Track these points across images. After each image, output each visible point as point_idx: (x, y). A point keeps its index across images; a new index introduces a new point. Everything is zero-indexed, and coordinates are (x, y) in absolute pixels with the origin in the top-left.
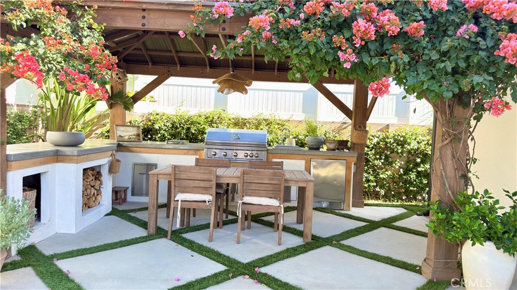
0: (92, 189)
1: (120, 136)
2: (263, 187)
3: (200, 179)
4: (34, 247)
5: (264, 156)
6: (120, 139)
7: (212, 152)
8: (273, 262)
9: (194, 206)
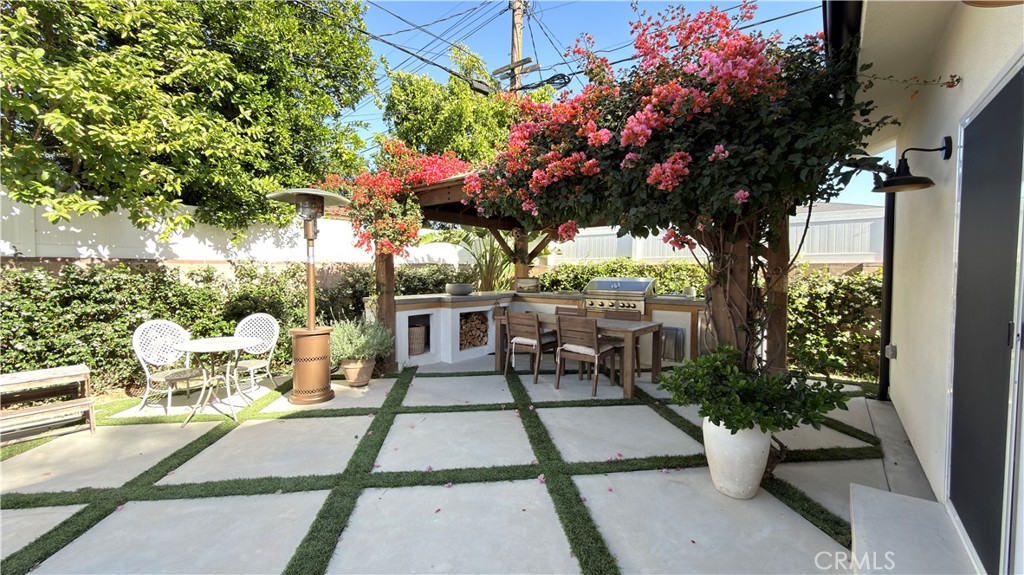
0: (478, 330)
1: (521, 287)
2: (580, 335)
3: (526, 324)
4: (416, 368)
5: (641, 306)
6: (521, 289)
7: (589, 302)
8: (557, 407)
9: (524, 349)
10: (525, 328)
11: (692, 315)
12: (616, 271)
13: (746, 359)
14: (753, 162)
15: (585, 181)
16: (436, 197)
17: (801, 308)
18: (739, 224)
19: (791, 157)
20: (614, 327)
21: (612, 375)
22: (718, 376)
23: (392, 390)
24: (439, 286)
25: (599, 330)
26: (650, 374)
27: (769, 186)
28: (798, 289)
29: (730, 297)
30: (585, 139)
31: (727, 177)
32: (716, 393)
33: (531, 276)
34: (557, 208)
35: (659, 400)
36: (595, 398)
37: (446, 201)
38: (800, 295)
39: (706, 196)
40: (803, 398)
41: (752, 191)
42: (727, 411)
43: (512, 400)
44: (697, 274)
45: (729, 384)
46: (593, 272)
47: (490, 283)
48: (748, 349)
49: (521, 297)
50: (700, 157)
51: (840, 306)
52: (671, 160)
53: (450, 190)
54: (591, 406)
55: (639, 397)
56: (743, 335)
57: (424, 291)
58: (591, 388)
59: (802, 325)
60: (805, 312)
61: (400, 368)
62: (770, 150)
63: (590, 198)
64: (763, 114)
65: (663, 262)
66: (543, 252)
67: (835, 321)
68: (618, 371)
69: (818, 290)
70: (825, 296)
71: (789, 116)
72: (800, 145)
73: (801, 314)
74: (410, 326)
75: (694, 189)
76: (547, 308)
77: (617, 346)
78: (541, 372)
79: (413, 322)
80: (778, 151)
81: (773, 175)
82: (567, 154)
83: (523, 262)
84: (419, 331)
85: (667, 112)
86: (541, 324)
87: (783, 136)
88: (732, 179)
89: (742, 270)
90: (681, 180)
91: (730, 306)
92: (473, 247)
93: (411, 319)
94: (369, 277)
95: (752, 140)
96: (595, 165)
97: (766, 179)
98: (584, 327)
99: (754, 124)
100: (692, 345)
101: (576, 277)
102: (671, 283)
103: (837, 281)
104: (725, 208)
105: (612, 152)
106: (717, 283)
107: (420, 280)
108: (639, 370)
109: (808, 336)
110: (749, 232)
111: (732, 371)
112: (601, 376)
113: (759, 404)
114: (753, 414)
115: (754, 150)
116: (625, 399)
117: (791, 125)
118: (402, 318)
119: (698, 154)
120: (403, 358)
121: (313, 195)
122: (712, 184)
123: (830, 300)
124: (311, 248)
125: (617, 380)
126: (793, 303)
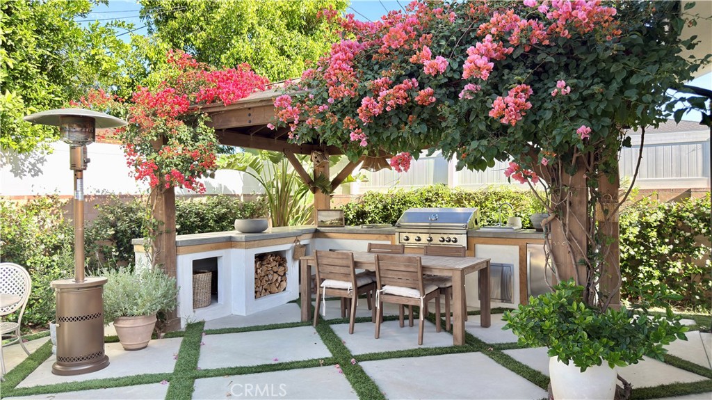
0: (275, 274)
1: (322, 221)
2: (401, 275)
3: (340, 264)
4: (202, 324)
5: (462, 241)
6: (322, 224)
7: (404, 236)
8: (383, 358)
9: (337, 294)
10: (337, 270)
11: (520, 249)
12: (431, 201)
13: (588, 294)
14: (593, 96)
15: (417, 109)
16: (233, 119)
17: (632, 238)
18: (577, 155)
19: (627, 93)
20: (440, 265)
21: (438, 321)
22: (565, 314)
23: (181, 351)
24: (223, 221)
25: (424, 268)
26: (478, 317)
27: (608, 121)
28: (628, 218)
29: (570, 231)
30: (421, 67)
31: (568, 111)
32: (563, 331)
33: (332, 208)
34: (388, 138)
35: (492, 346)
36: (422, 347)
37: (245, 124)
38: (631, 224)
39: (549, 129)
40: (646, 331)
41: (592, 125)
42: (577, 349)
43: (329, 355)
44: (522, 202)
45: (576, 322)
46: (405, 202)
47: (283, 218)
48: (589, 284)
49: (323, 233)
50: (539, 88)
51: (671, 235)
52: (512, 93)
53: (250, 112)
54: (419, 355)
55: (470, 344)
56: (584, 269)
57: (203, 228)
58: (417, 336)
59: (633, 257)
60: (637, 242)
61: (183, 325)
62: (607, 83)
63: (424, 128)
64: (600, 49)
65: (483, 188)
66: (346, 180)
67: (666, 252)
68: (443, 315)
69: (648, 218)
70: (655, 224)
71: (624, 51)
72: (634, 81)
73: (632, 244)
74: (195, 272)
75: (536, 122)
76: (357, 245)
77: (442, 286)
78: (357, 320)
79: (198, 267)
80: (615, 86)
81: (611, 110)
82: (398, 79)
83: (325, 191)
84: (206, 277)
85: (505, 42)
86: (356, 264)
87: (618, 72)
88: (573, 113)
89: (580, 202)
90: (523, 114)
91: (569, 239)
92: (262, 173)
93: (195, 263)
94: (133, 212)
95: (589, 73)
96: (432, 94)
97: (605, 113)
98: (406, 266)
99: (591, 58)
100: (521, 283)
101: (385, 207)
102: (493, 213)
103: (667, 208)
104: (567, 142)
105: (446, 80)
106: (556, 216)
107: (198, 214)
108: (467, 314)
109: (640, 268)
110: (586, 163)
111: (579, 308)
112: (427, 323)
113: (605, 340)
114: (601, 350)
115: (592, 84)
116: (455, 347)
117: (626, 61)
118: (185, 263)
119: (537, 85)
120: (186, 313)
121: (83, 117)
122: (554, 118)
123: (660, 229)
124: (79, 181)
125: (445, 327)
126: (624, 232)
